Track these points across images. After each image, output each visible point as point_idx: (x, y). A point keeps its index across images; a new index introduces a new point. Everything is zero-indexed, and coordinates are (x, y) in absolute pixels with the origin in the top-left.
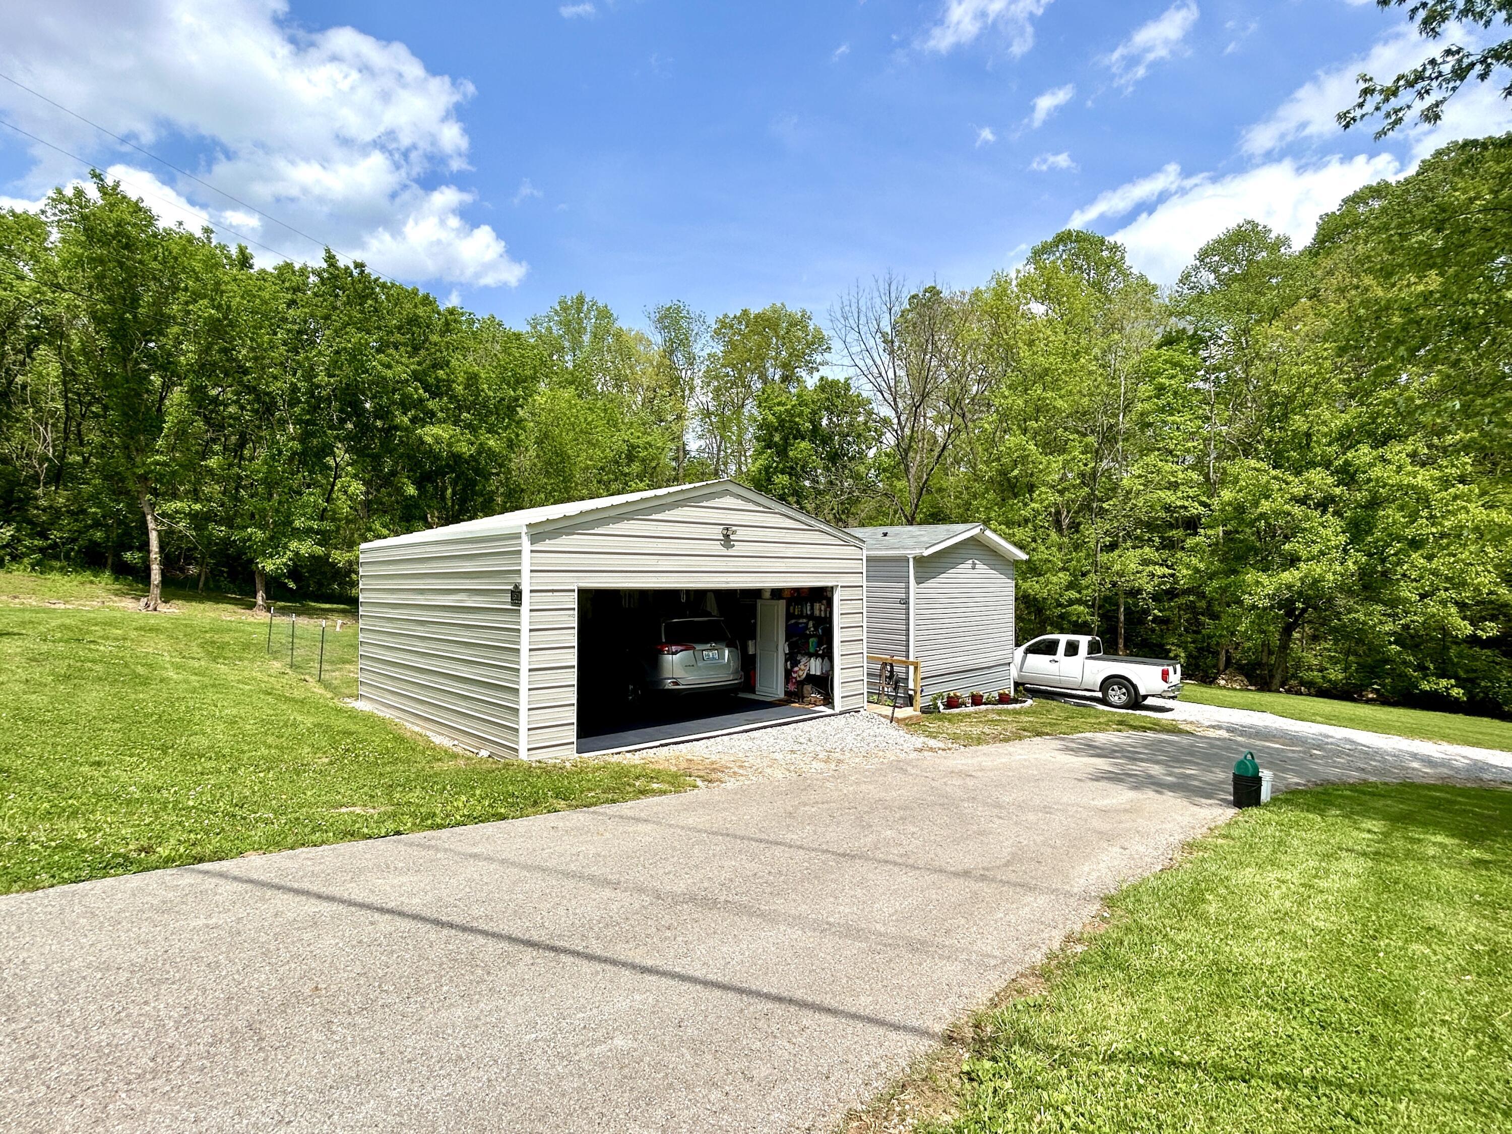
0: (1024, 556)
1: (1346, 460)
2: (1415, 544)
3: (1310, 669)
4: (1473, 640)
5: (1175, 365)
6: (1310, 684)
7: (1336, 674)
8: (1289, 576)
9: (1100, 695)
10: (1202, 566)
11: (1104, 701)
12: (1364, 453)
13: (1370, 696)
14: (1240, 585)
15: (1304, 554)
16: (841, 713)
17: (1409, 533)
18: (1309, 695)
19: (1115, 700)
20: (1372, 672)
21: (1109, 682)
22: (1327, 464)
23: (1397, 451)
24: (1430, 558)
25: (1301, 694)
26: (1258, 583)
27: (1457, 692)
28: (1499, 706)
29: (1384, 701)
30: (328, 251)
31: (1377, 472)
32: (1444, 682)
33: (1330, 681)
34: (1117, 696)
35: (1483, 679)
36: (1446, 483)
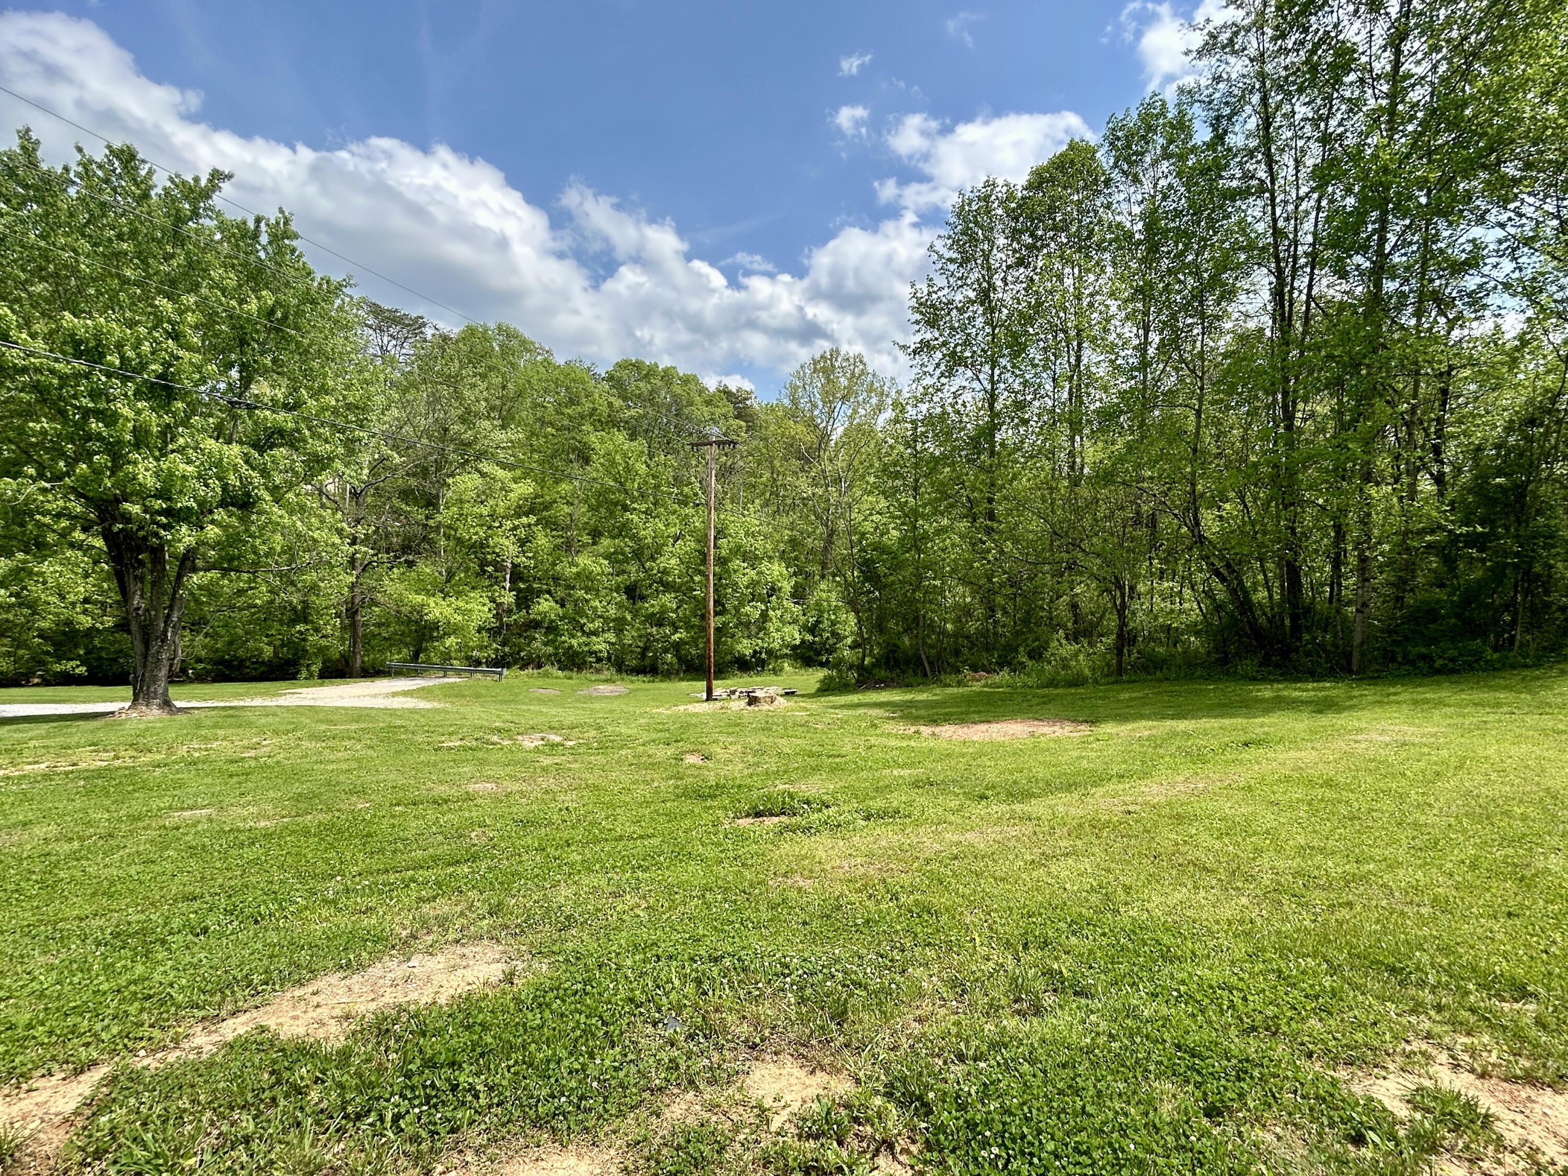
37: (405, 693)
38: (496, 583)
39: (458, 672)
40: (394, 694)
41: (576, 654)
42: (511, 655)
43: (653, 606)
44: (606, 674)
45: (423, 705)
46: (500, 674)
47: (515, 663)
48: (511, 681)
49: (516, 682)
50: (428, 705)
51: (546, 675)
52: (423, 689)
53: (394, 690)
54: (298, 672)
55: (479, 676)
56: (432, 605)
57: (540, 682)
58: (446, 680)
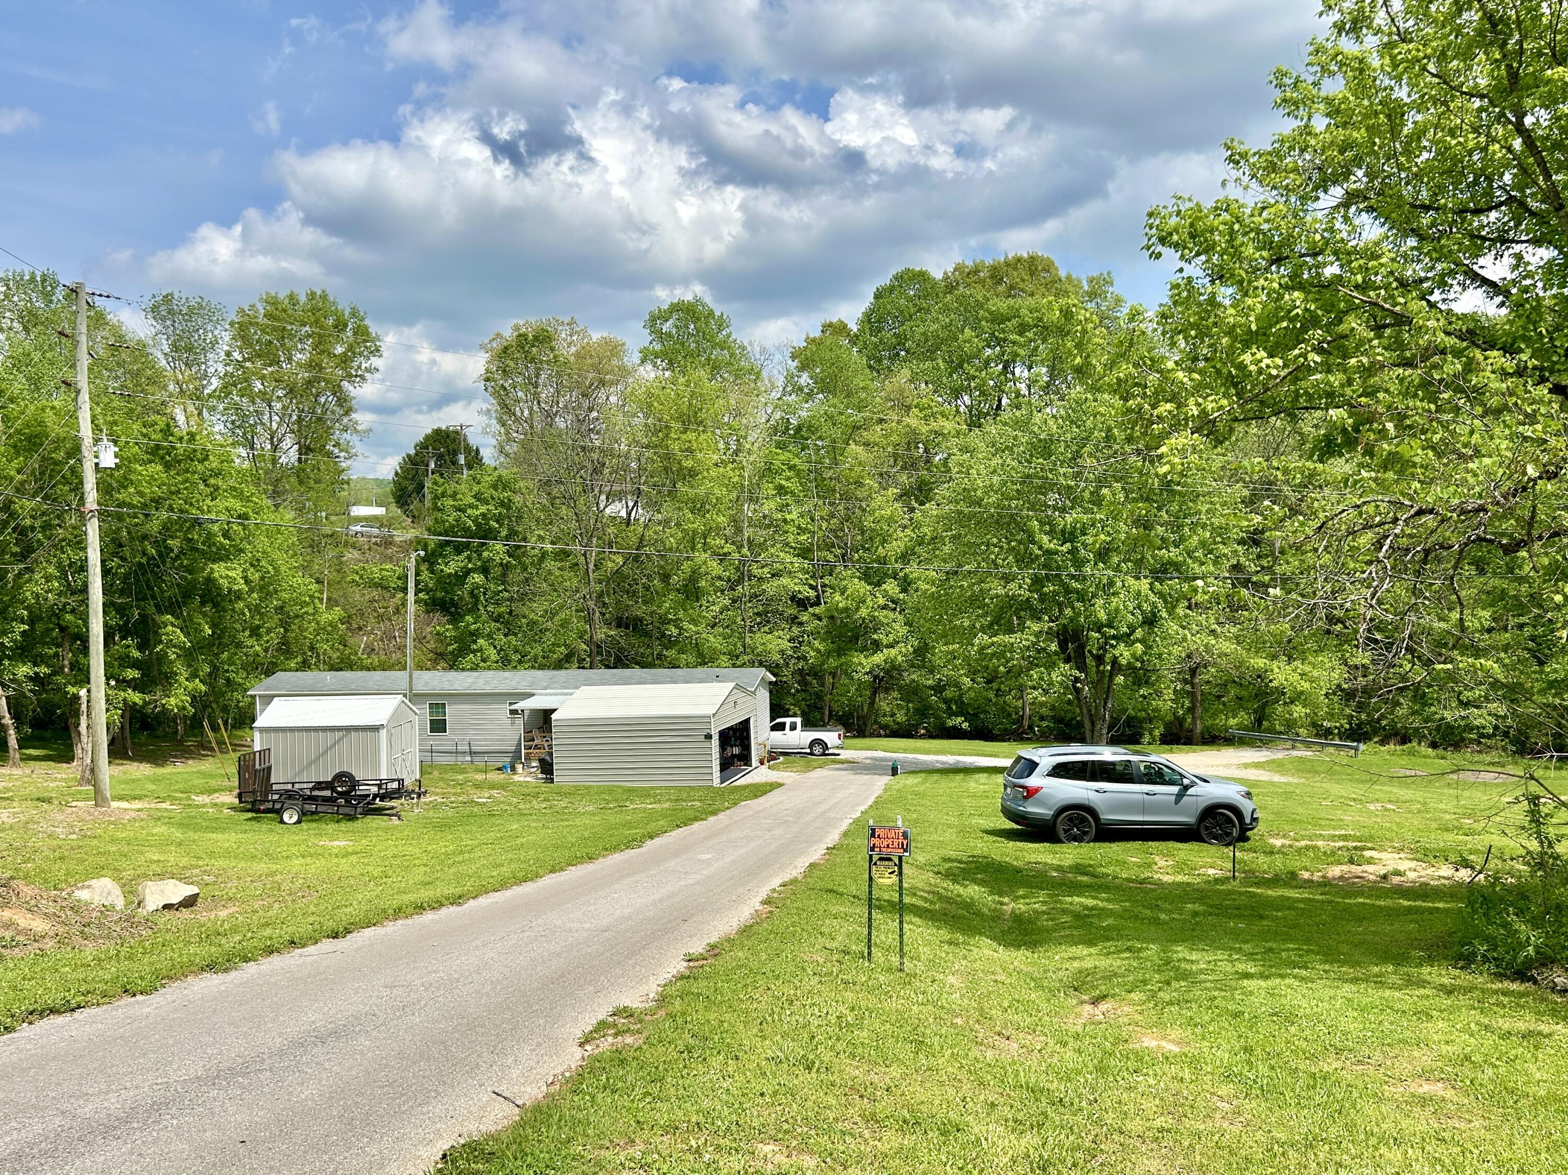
0: (774, 679)
1: (905, 574)
3: (885, 715)
6: (885, 727)
7: (901, 717)
8: (878, 658)
9: (808, 751)
11: (812, 754)
13: (922, 732)
14: (849, 664)
15: (885, 641)
16: (756, 768)
18: (886, 736)
19: (816, 752)
20: (922, 715)
21: (813, 743)
25: (880, 736)
26: (860, 664)
27: (965, 725)
29: (931, 736)
32: (959, 718)
33: (898, 723)
34: (818, 750)
37: (1257, 765)
38: (1346, 642)
39: (1308, 745)
40: (1246, 766)
41: (1450, 727)
42: (1369, 723)
43: (1555, 671)
44: (1493, 756)
45: (1277, 778)
46: (1356, 749)
47: (1375, 732)
48: (1368, 758)
49: (1375, 759)
50: (1283, 779)
51: (1412, 753)
52: (1273, 761)
53: (1245, 761)
54: (1141, 735)
55: (1331, 750)
56: (1276, 670)
57: (1404, 761)
58: (1295, 753)
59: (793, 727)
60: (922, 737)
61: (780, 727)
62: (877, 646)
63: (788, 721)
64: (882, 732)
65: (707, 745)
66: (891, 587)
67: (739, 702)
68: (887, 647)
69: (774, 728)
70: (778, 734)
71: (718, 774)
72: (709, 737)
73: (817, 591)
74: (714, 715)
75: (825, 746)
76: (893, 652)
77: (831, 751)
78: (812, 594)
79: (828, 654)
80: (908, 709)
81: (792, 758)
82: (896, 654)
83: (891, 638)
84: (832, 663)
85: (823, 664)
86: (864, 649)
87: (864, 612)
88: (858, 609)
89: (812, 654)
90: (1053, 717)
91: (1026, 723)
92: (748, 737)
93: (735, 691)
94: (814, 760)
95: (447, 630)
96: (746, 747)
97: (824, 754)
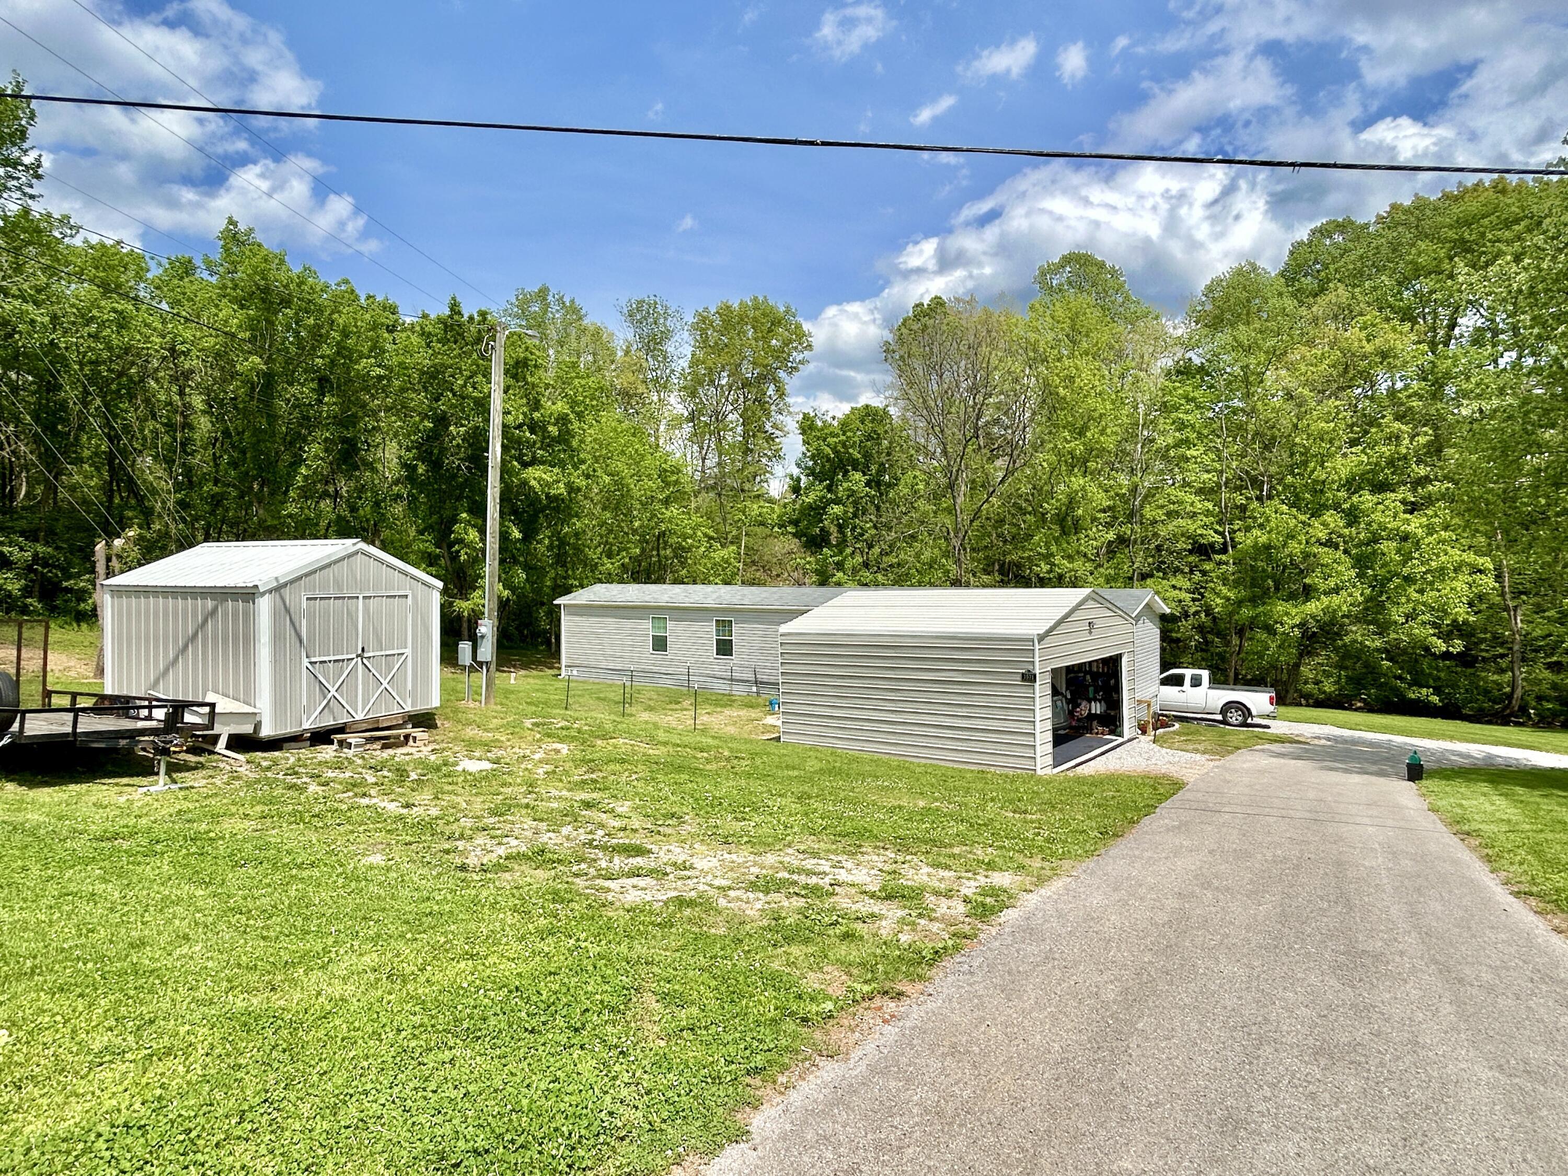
1: (1352, 504)
2: (1409, 580)
4: (1446, 655)
5: (1189, 400)
6: (1307, 696)
7: (1329, 687)
8: (1313, 607)
9: (1220, 717)
10: (1231, 595)
11: (1225, 723)
12: (1367, 499)
13: (1359, 704)
14: (1271, 614)
15: (1322, 587)
16: (1130, 740)
17: (1405, 571)
18: (1308, 705)
19: (1233, 721)
20: (1359, 684)
21: (1228, 707)
22: (1337, 507)
23: (1393, 499)
24: (1421, 591)
25: (1301, 705)
26: (1287, 614)
27: (1435, 699)
28: (1458, 709)
29: (1370, 709)
30: (454, 299)
31: (1377, 516)
32: (1424, 691)
33: (1324, 692)
34: (1235, 717)
35: (1448, 686)
36: (1430, 530)
59: (1196, 682)
60: (1356, 710)
61: (1177, 681)
62: (1308, 592)
63: (1188, 673)
64: (1303, 701)
65: (1024, 692)
66: (1333, 519)
67: (1098, 624)
68: (1326, 593)
69: (1165, 682)
70: (1170, 692)
71: (1049, 748)
72: (1029, 678)
73: (1224, 537)
74: (1041, 638)
75: (1246, 711)
76: (1336, 600)
77: (1257, 721)
78: (1218, 539)
79: (1240, 603)
80: (1339, 677)
81: (1194, 726)
82: (1341, 603)
83: (1332, 583)
84: (1246, 612)
85: (1231, 614)
86: (1292, 597)
87: (1295, 548)
88: (1285, 545)
89: (1218, 601)
90: (1557, 699)
91: (1516, 704)
92: (1117, 688)
93: (1091, 604)
94: (1229, 733)
95: (809, 563)
96: (1114, 704)
97: (1244, 724)
